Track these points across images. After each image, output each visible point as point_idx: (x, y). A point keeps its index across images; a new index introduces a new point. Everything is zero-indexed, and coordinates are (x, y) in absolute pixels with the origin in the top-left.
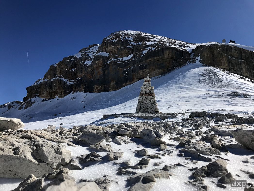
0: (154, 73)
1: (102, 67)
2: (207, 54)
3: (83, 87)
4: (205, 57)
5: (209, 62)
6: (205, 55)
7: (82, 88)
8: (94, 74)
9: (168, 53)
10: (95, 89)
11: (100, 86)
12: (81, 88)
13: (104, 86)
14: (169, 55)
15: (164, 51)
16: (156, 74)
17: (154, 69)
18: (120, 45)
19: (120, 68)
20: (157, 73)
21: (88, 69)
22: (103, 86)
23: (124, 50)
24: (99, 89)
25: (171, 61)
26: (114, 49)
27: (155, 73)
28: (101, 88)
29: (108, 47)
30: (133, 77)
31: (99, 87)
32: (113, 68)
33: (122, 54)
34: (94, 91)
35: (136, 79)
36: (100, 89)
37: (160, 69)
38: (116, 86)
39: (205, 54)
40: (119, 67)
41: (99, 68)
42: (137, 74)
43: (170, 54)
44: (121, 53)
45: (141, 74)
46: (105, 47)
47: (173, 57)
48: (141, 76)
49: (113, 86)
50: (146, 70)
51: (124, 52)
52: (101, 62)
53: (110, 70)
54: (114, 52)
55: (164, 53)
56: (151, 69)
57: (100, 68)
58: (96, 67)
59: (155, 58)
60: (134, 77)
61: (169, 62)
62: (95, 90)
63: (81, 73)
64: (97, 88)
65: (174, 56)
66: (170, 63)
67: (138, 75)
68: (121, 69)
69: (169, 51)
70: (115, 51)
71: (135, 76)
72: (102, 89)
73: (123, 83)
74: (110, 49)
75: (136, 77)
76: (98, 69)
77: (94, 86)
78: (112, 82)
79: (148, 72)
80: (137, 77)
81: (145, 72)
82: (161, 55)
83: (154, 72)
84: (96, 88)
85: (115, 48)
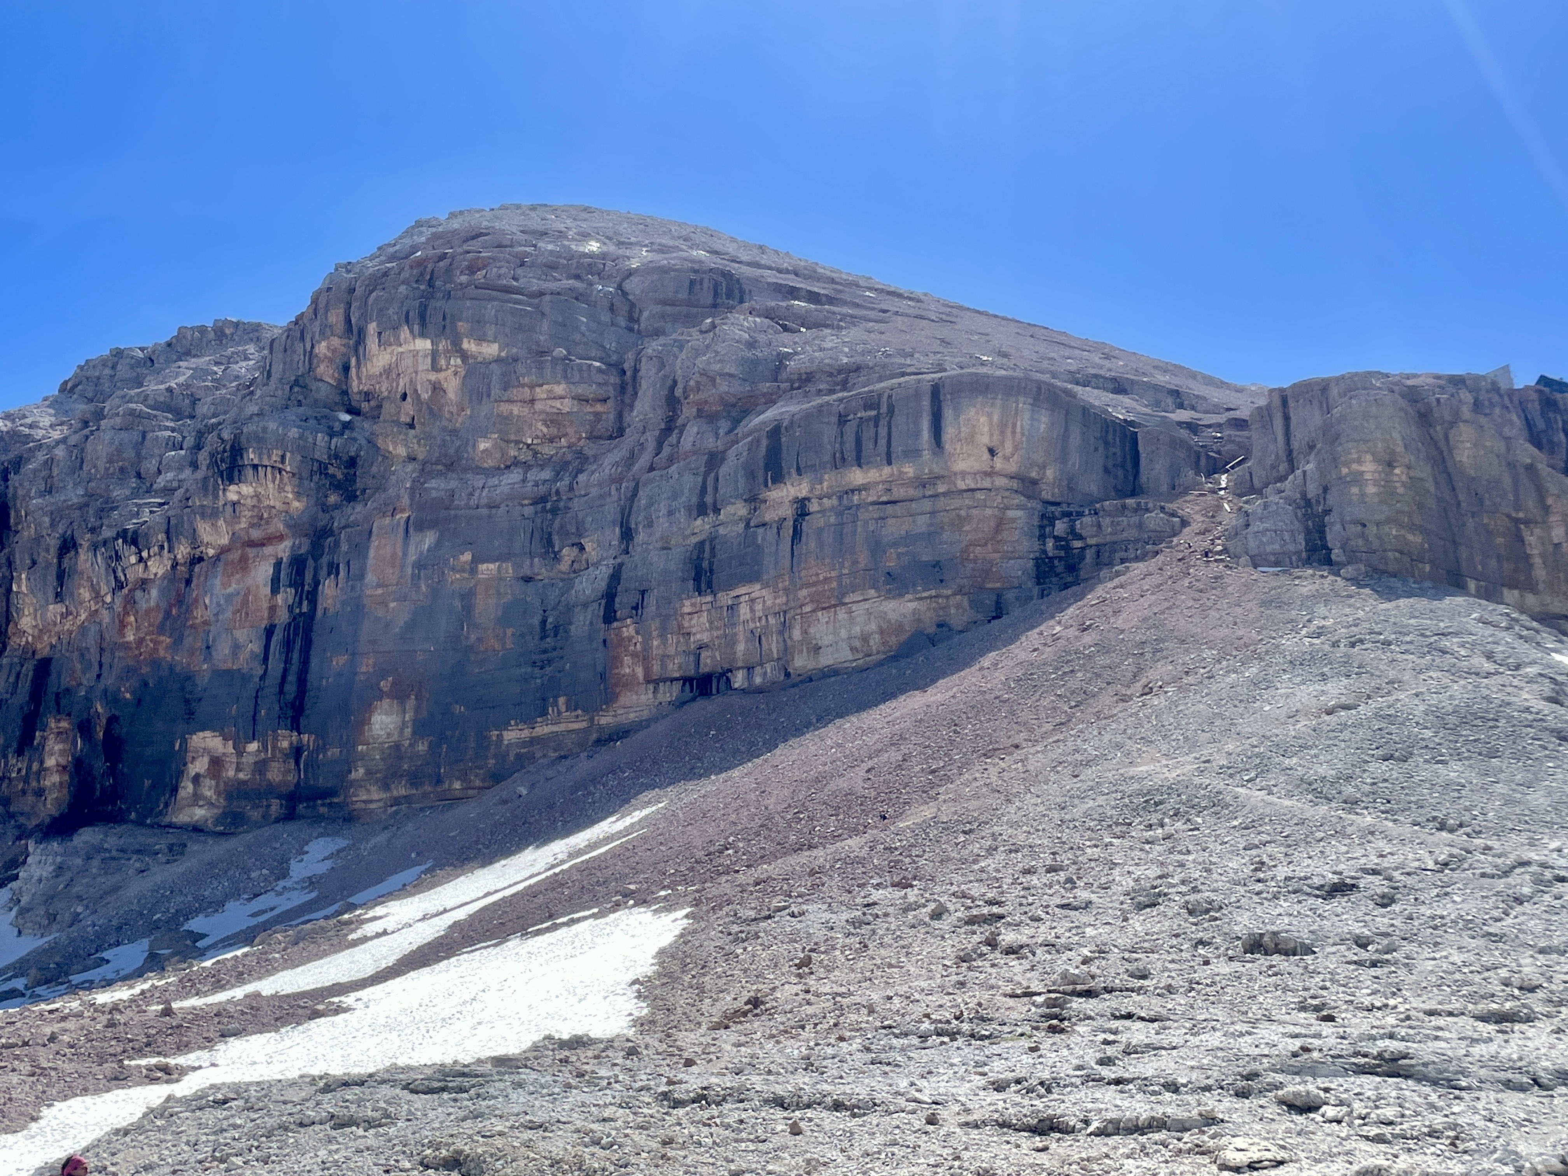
0: (835, 633)
1: (287, 544)
2: (1390, 465)
3: (58, 747)
4: (1371, 489)
5: (1410, 537)
6: (1369, 468)
7: (50, 762)
8: (199, 614)
9: (985, 440)
10: (197, 779)
11: (253, 747)
12: (42, 762)
13: (297, 752)
14: (992, 452)
15: (948, 413)
16: (857, 644)
17: (834, 584)
18: (490, 330)
19: (483, 567)
20: (873, 627)
21: (141, 559)
22: (285, 744)
23: (532, 387)
24: (231, 773)
25: (1011, 513)
26: (435, 367)
27: (843, 633)
28: (261, 766)
29: (372, 343)
30: (616, 661)
31: (240, 753)
32: (412, 557)
33: (507, 419)
34: (182, 793)
35: (648, 681)
36: (241, 776)
37: (901, 595)
38: (422, 747)
39: (1369, 457)
40: (467, 557)
41: (251, 552)
42: (663, 636)
43: (1008, 447)
44: (504, 408)
45: (705, 637)
46: (336, 342)
47: (1035, 482)
48: (704, 654)
49: (397, 746)
50: (755, 589)
51: (538, 406)
52: (281, 489)
53: (370, 577)
54: (425, 396)
55: (949, 432)
56: (808, 585)
57: (268, 550)
58: (225, 540)
59: (857, 476)
60: (627, 660)
61: (998, 529)
62: (190, 787)
63: (59, 597)
64: (216, 763)
65: (1050, 473)
66: (1005, 535)
67: (671, 639)
68: (487, 569)
69: (996, 417)
70: (437, 388)
71: (635, 655)
72: (269, 776)
73: (506, 725)
74: (387, 371)
75: (644, 658)
76: (243, 565)
77: (184, 742)
78: (386, 702)
79: (772, 621)
80: (656, 668)
81: (744, 611)
82: (912, 454)
83: (842, 614)
84: (199, 766)
85: (443, 362)
